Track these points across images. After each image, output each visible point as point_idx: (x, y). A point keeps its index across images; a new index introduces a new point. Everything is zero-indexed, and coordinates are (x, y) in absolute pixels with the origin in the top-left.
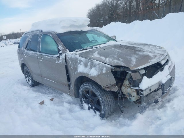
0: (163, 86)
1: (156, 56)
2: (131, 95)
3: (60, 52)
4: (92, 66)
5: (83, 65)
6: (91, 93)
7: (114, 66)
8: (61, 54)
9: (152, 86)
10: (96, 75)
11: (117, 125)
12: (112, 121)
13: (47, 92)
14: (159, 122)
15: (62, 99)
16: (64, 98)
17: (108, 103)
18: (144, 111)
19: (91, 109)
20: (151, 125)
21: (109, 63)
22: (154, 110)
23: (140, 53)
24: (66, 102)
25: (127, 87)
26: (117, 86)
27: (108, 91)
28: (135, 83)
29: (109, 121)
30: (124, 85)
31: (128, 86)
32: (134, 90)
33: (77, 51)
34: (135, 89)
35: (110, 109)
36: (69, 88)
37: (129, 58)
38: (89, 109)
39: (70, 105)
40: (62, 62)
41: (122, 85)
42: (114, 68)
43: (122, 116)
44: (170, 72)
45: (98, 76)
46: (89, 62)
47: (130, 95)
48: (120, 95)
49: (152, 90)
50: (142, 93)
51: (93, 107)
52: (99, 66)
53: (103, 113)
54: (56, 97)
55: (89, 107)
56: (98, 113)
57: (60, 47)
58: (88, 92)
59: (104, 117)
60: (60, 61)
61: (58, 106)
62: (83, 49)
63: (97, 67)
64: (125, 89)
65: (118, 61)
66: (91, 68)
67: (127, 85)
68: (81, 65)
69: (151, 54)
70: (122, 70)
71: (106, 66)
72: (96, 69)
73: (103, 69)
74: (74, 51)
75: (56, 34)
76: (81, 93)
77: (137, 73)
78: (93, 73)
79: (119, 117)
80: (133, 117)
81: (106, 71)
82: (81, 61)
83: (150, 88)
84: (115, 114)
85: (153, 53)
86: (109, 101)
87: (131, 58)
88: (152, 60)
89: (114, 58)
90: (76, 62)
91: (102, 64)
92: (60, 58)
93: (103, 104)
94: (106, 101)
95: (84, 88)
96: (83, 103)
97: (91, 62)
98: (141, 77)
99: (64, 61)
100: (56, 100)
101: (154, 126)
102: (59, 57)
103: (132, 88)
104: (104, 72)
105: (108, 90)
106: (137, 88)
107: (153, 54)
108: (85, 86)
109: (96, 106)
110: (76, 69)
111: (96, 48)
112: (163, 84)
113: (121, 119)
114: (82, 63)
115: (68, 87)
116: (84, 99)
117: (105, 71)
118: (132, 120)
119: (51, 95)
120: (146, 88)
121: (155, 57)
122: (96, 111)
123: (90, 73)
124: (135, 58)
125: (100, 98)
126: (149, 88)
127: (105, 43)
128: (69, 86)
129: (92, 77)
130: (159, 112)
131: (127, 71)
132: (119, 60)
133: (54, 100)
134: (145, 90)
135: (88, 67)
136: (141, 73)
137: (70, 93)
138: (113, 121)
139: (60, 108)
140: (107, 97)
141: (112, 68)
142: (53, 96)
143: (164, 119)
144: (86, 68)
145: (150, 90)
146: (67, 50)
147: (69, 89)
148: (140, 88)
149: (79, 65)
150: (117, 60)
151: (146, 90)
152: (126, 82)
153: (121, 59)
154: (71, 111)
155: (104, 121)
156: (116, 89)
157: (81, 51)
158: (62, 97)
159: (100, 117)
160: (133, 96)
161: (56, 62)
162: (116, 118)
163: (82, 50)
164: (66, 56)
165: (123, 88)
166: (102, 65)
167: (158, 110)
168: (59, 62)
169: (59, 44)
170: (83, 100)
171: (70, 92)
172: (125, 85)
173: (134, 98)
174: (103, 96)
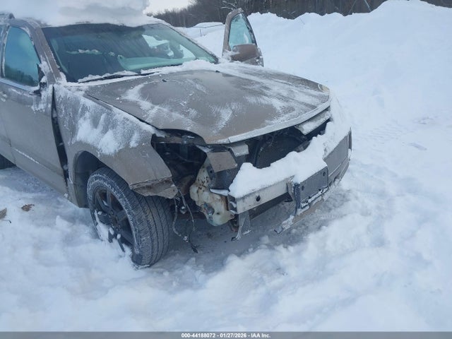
0: (298, 190)
1: (291, 109)
2: (213, 209)
3: (44, 80)
4: (110, 125)
5: (89, 120)
6: (109, 199)
7: (166, 131)
8: (44, 85)
9: (265, 189)
10: (112, 151)
11: (171, 282)
12: (162, 273)
13: (30, 186)
14: (278, 281)
15: (58, 208)
16: (62, 206)
17: (150, 228)
18: (250, 250)
19: (114, 240)
20: (257, 286)
21: (151, 122)
22: (274, 249)
23: (252, 100)
24: (61, 216)
25: (203, 188)
26: (173, 185)
27: (149, 196)
28: (223, 180)
29: (155, 273)
30: (197, 181)
31: (205, 184)
32: (219, 197)
33: (88, 81)
34: (221, 195)
35: (155, 242)
36: (66, 181)
37: (215, 109)
38: (111, 238)
39: (71, 224)
40: (46, 108)
41: (192, 182)
42: (163, 136)
43: (194, 259)
44: (327, 154)
45: (119, 154)
46: (103, 112)
47: (210, 208)
48: (183, 208)
49: (264, 200)
50: (234, 206)
51: (119, 236)
52: (124, 128)
53: (137, 252)
54: (40, 200)
55: (109, 234)
56: (128, 251)
57: (45, 66)
58: (104, 195)
59: (141, 262)
60: (42, 106)
61: (38, 226)
62: (108, 75)
63: (119, 128)
64: (198, 192)
65: (182, 116)
66: (105, 131)
67: (203, 182)
68: (85, 119)
69: (278, 104)
70: (185, 142)
71: (140, 129)
72: (115, 134)
73: (131, 137)
74: (79, 80)
75: (43, 29)
76: (90, 196)
77: (227, 154)
78: (107, 144)
79: (185, 262)
80: (219, 264)
81: (140, 143)
82: (85, 109)
83: (257, 195)
84: (178, 255)
85: (287, 101)
86: (152, 223)
87: (221, 111)
88: (275, 121)
89: (176, 107)
90: (75, 112)
91: (131, 122)
92: (41, 96)
93: (136, 230)
94: (145, 222)
95: (94, 185)
96: (97, 224)
97: (108, 114)
98: (236, 165)
99: (50, 106)
100: (39, 209)
101: (262, 290)
102: (38, 93)
103: (212, 190)
104: (133, 144)
105: (147, 194)
106: (224, 193)
107: (285, 104)
108: (96, 178)
109: (124, 234)
110: (74, 130)
111: (148, 74)
112: (298, 185)
113: (188, 268)
114: (87, 114)
115: (62, 178)
116: (100, 213)
117: (137, 142)
118: (211, 274)
119: (30, 196)
120: (245, 194)
121: (285, 113)
122: (124, 245)
123: (100, 144)
124: (231, 112)
125: (129, 213)
126: (254, 193)
127: (181, 64)
128: (66, 175)
129: (104, 156)
130: (285, 255)
131: (200, 147)
132: (187, 114)
133: (33, 208)
134: (243, 198)
135: (100, 128)
136: (237, 154)
137: (69, 195)
138: (166, 274)
139: (43, 232)
140: (148, 212)
141: (159, 135)
142: (34, 199)
143: (293, 272)
144: (95, 129)
145: (258, 199)
146: (62, 74)
147: (67, 185)
148: (231, 194)
149: (81, 121)
150: (182, 113)
151: (246, 200)
152: (203, 175)
153: (193, 112)
154: (68, 240)
155: (142, 272)
156: (171, 192)
157: (102, 79)
158: (59, 203)
159: (132, 263)
160: (216, 211)
161: (33, 107)
162: (178, 265)
163: (106, 78)
164: (56, 93)
165: (194, 189)
166: (131, 124)
167: (285, 249)
168: (39, 109)
169: (44, 56)
170: (96, 214)
171: (68, 192)
172: (201, 182)
173: (219, 217)
174: (135, 208)
